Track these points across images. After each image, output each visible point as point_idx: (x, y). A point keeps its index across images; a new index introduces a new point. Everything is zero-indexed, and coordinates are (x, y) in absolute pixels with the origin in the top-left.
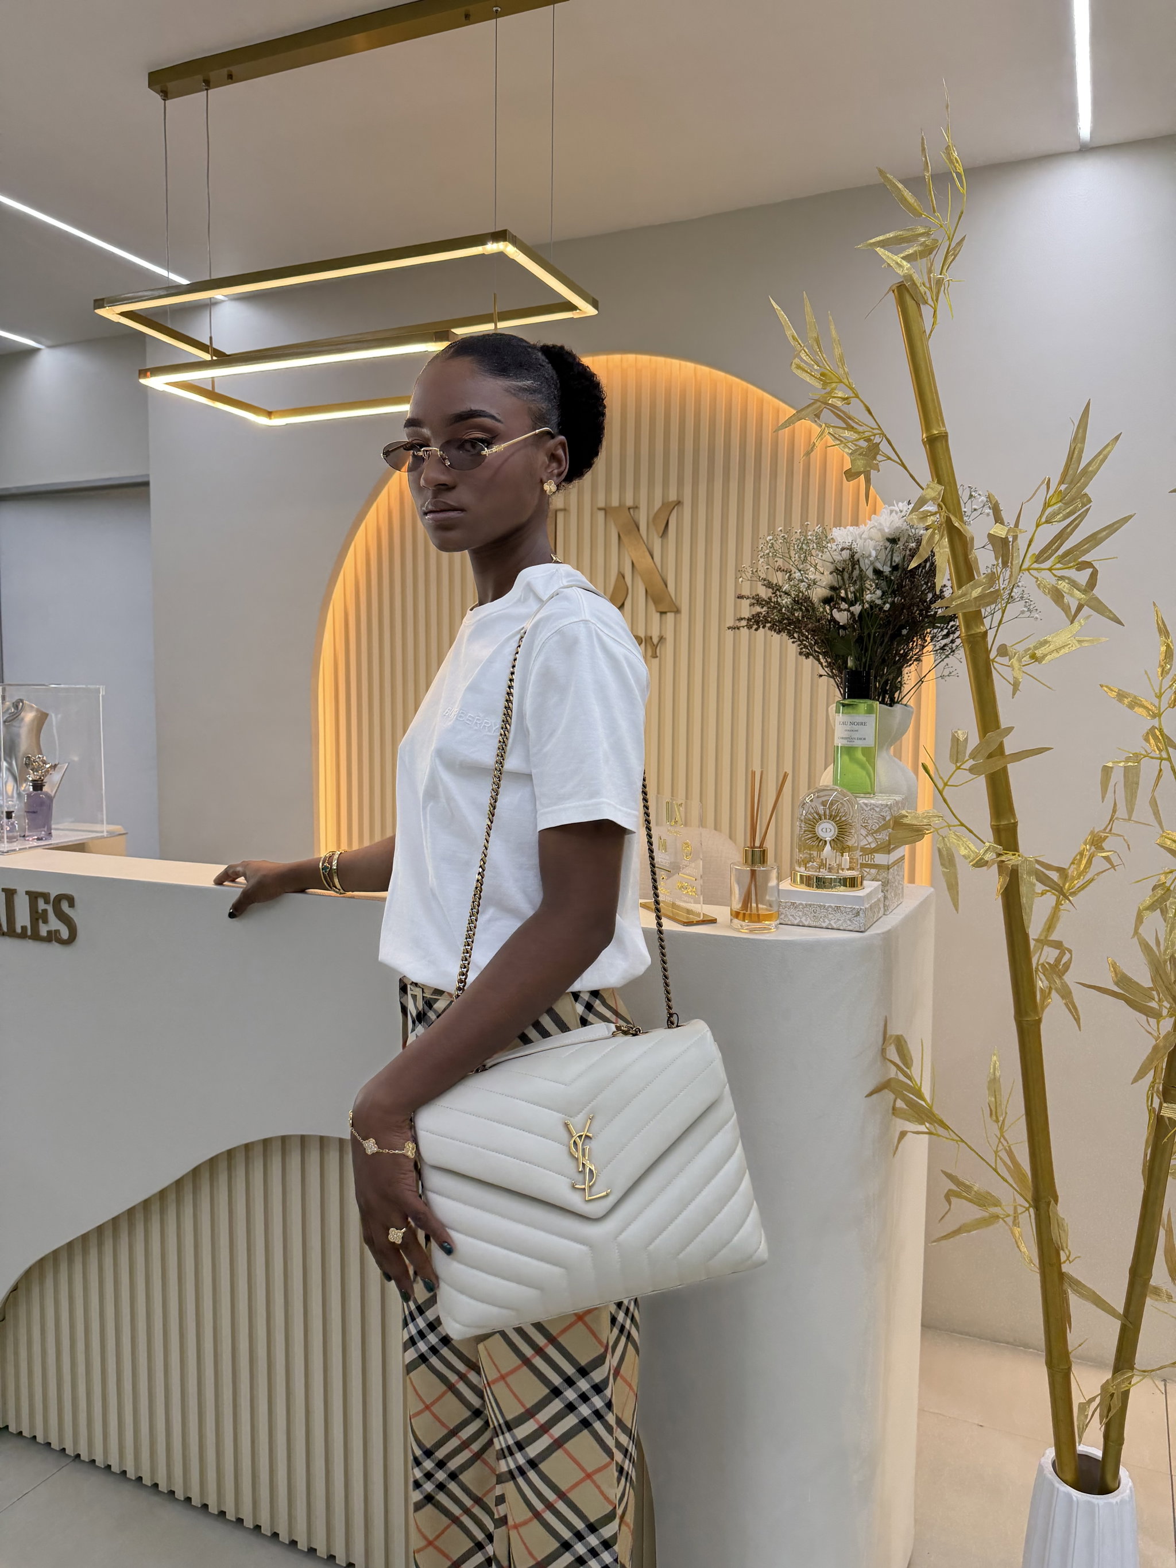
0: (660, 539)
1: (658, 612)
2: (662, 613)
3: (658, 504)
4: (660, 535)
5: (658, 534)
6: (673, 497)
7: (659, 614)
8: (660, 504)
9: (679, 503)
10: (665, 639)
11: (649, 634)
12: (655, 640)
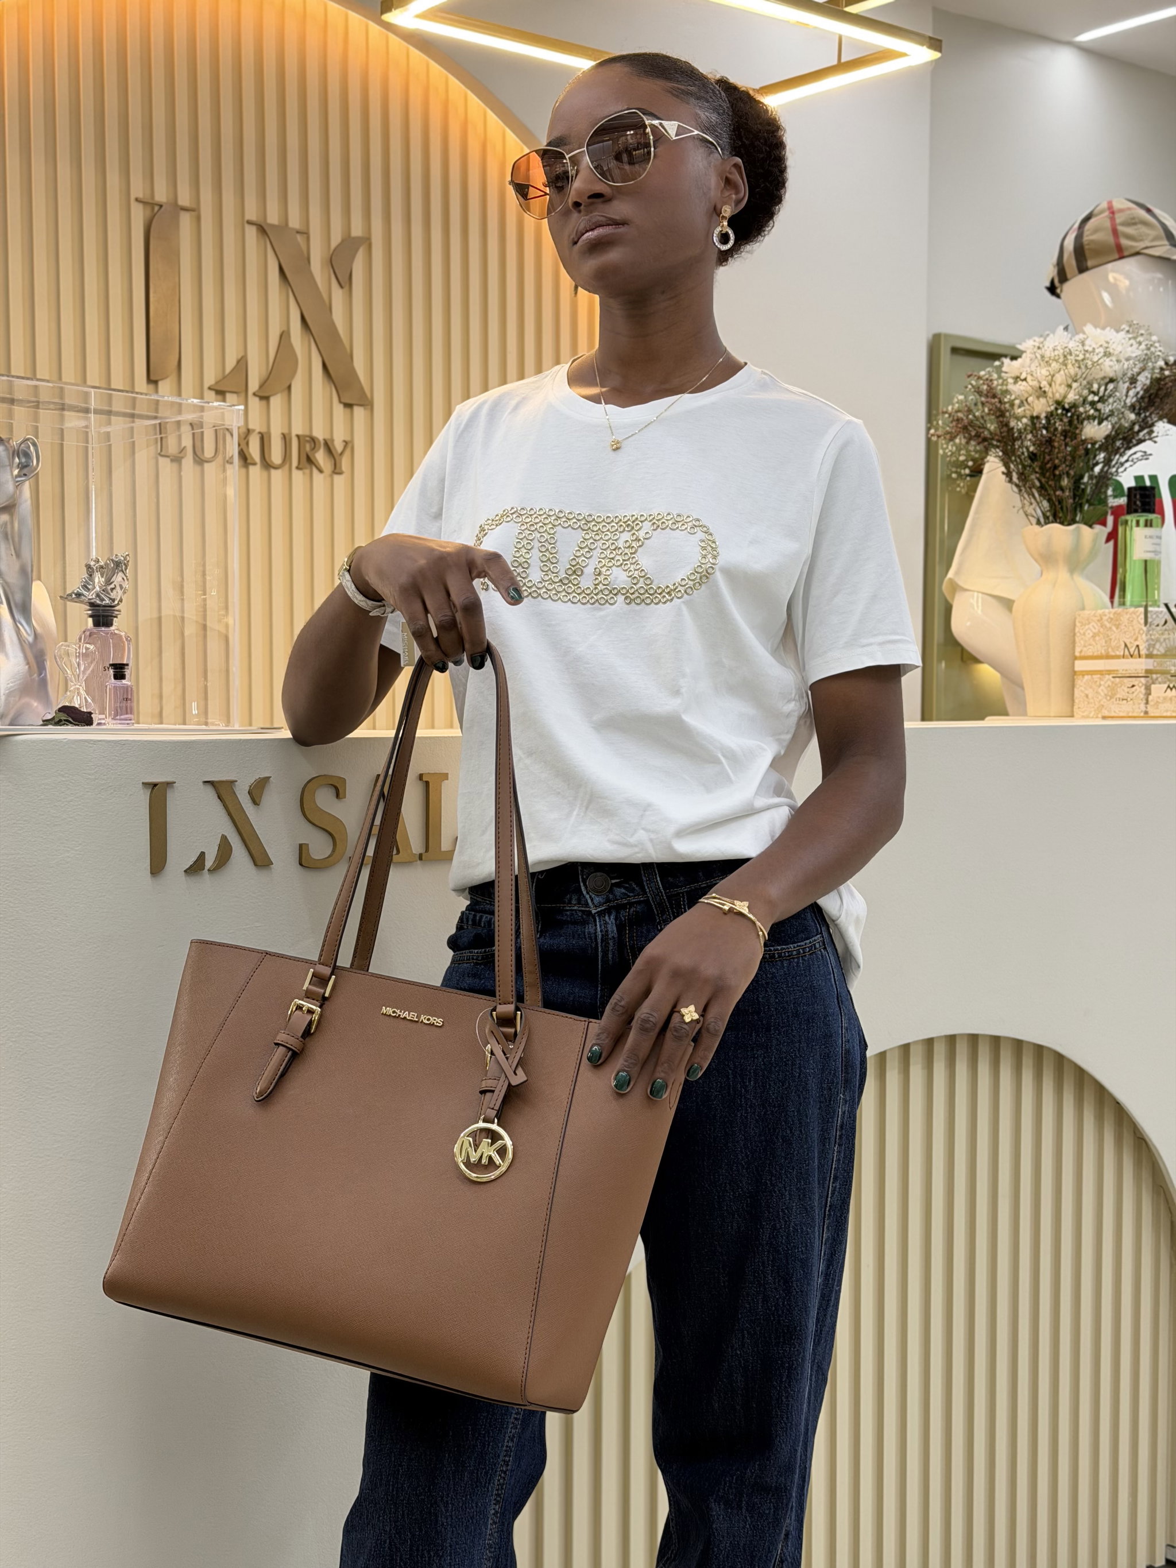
0: (341, 292)
1: (340, 402)
2: (346, 405)
3: (336, 239)
4: (342, 285)
5: (339, 281)
6: (357, 231)
7: (341, 406)
8: (339, 240)
9: (365, 242)
10: (353, 445)
11: (327, 437)
12: (339, 446)
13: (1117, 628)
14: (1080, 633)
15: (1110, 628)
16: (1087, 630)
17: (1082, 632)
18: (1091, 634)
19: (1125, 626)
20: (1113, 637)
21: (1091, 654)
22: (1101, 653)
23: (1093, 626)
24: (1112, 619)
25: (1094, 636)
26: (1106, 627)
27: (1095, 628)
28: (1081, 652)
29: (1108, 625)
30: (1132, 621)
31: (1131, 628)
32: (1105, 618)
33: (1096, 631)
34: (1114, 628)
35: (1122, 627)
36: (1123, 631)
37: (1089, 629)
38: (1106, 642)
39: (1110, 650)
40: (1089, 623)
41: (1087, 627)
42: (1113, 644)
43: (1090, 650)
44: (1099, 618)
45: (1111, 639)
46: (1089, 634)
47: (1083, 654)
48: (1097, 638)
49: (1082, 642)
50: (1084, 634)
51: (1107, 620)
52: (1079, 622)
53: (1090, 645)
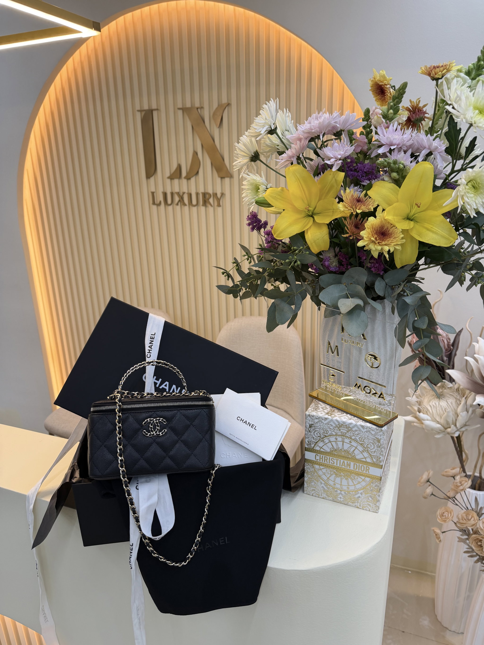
0: (218, 129)
1: (219, 176)
2: (222, 178)
4: (218, 126)
5: (217, 125)
6: (224, 100)
7: (220, 179)
8: (217, 105)
9: (229, 105)
10: (225, 194)
11: (215, 192)
12: (219, 195)
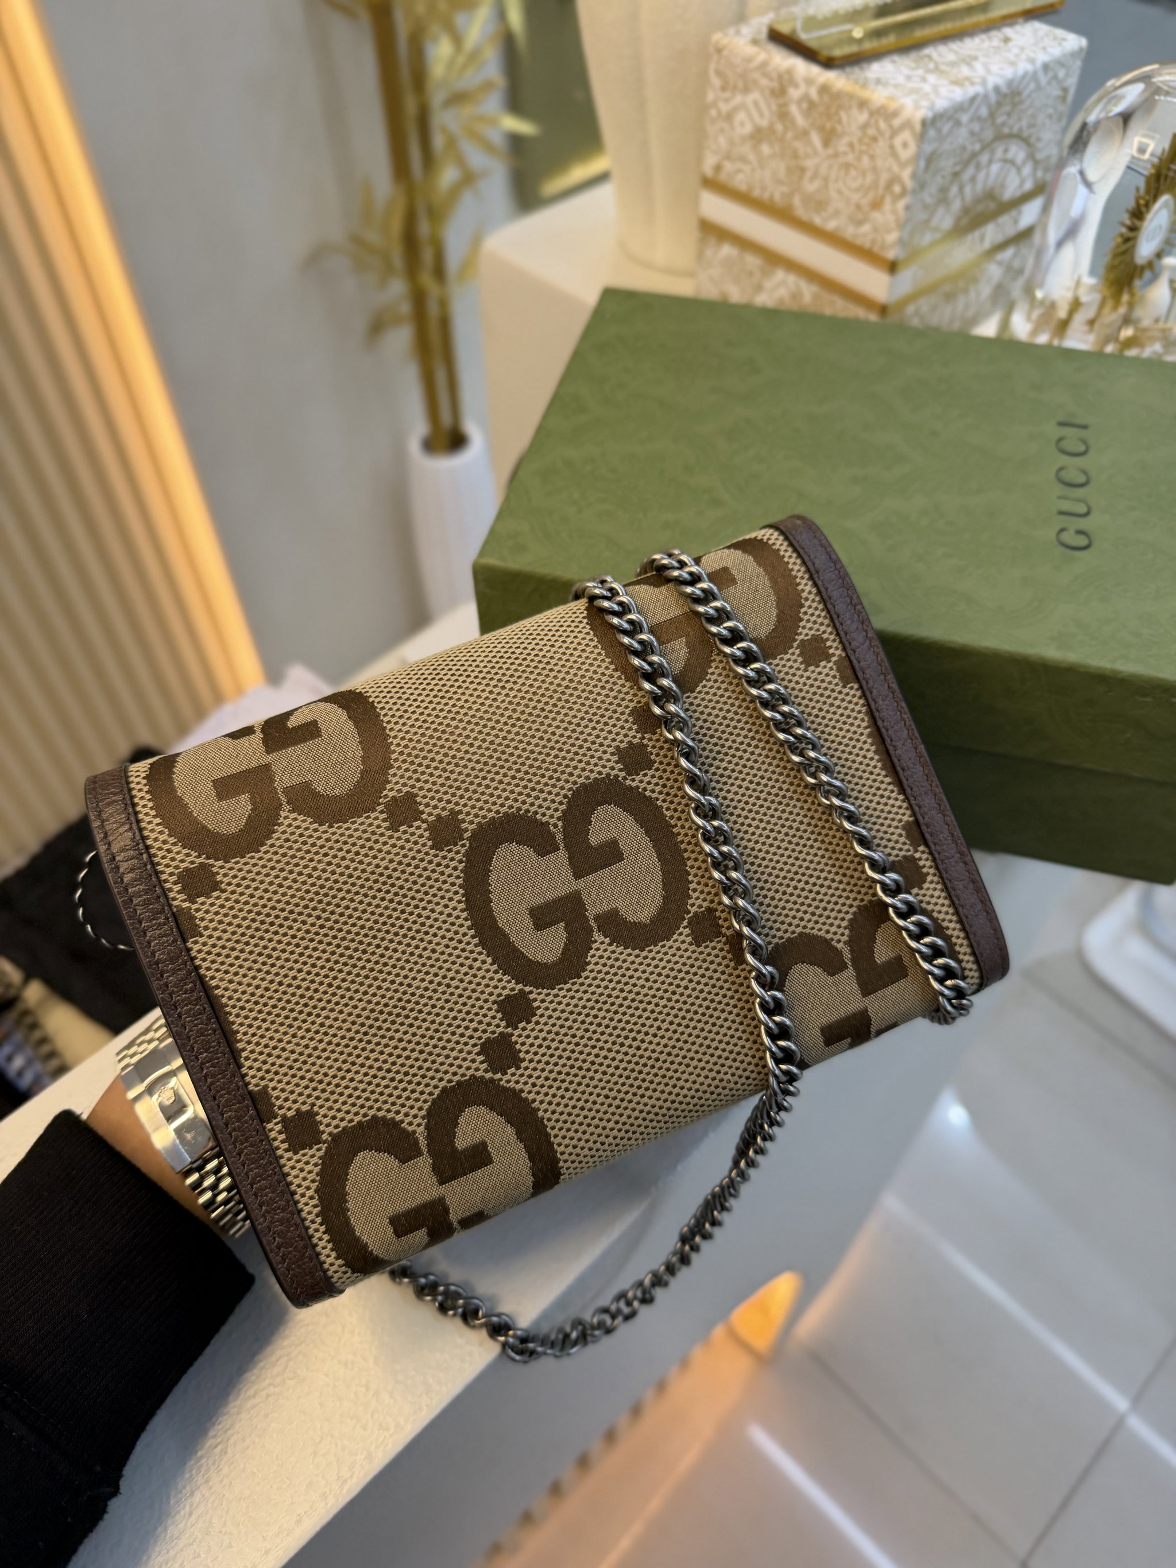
13: (826, 143)
14: (719, 112)
15: (805, 133)
16: (736, 109)
17: (724, 108)
18: (748, 129)
19: (851, 145)
20: (809, 163)
21: (743, 188)
22: (771, 198)
23: (756, 104)
24: (812, 105)
25: (758, 136)
26: (793, 122)
27: (761, 114)
28: (718, 168)
29: (800, 121)
30: (874, 139)
31: (865, 160)
32: (794, 93)
33: (764, 123)
34: (816, 138)
35: (842, 145)
36: (842, 160)
37: (743, 106)
38: (789, 171)
39: (797, 201)
40: (746, 90)
41: (738, 99)
42: (811, 187)
43: (740, 177)
44: (775, 85)
45: (803, 170)
46: (742, 124)
47: (723, 177)
48: (765, 149)
49: (722, 141)
50: (729, 117)
51: (799, 102)
52: (719, 73)
53: (743, 159)
